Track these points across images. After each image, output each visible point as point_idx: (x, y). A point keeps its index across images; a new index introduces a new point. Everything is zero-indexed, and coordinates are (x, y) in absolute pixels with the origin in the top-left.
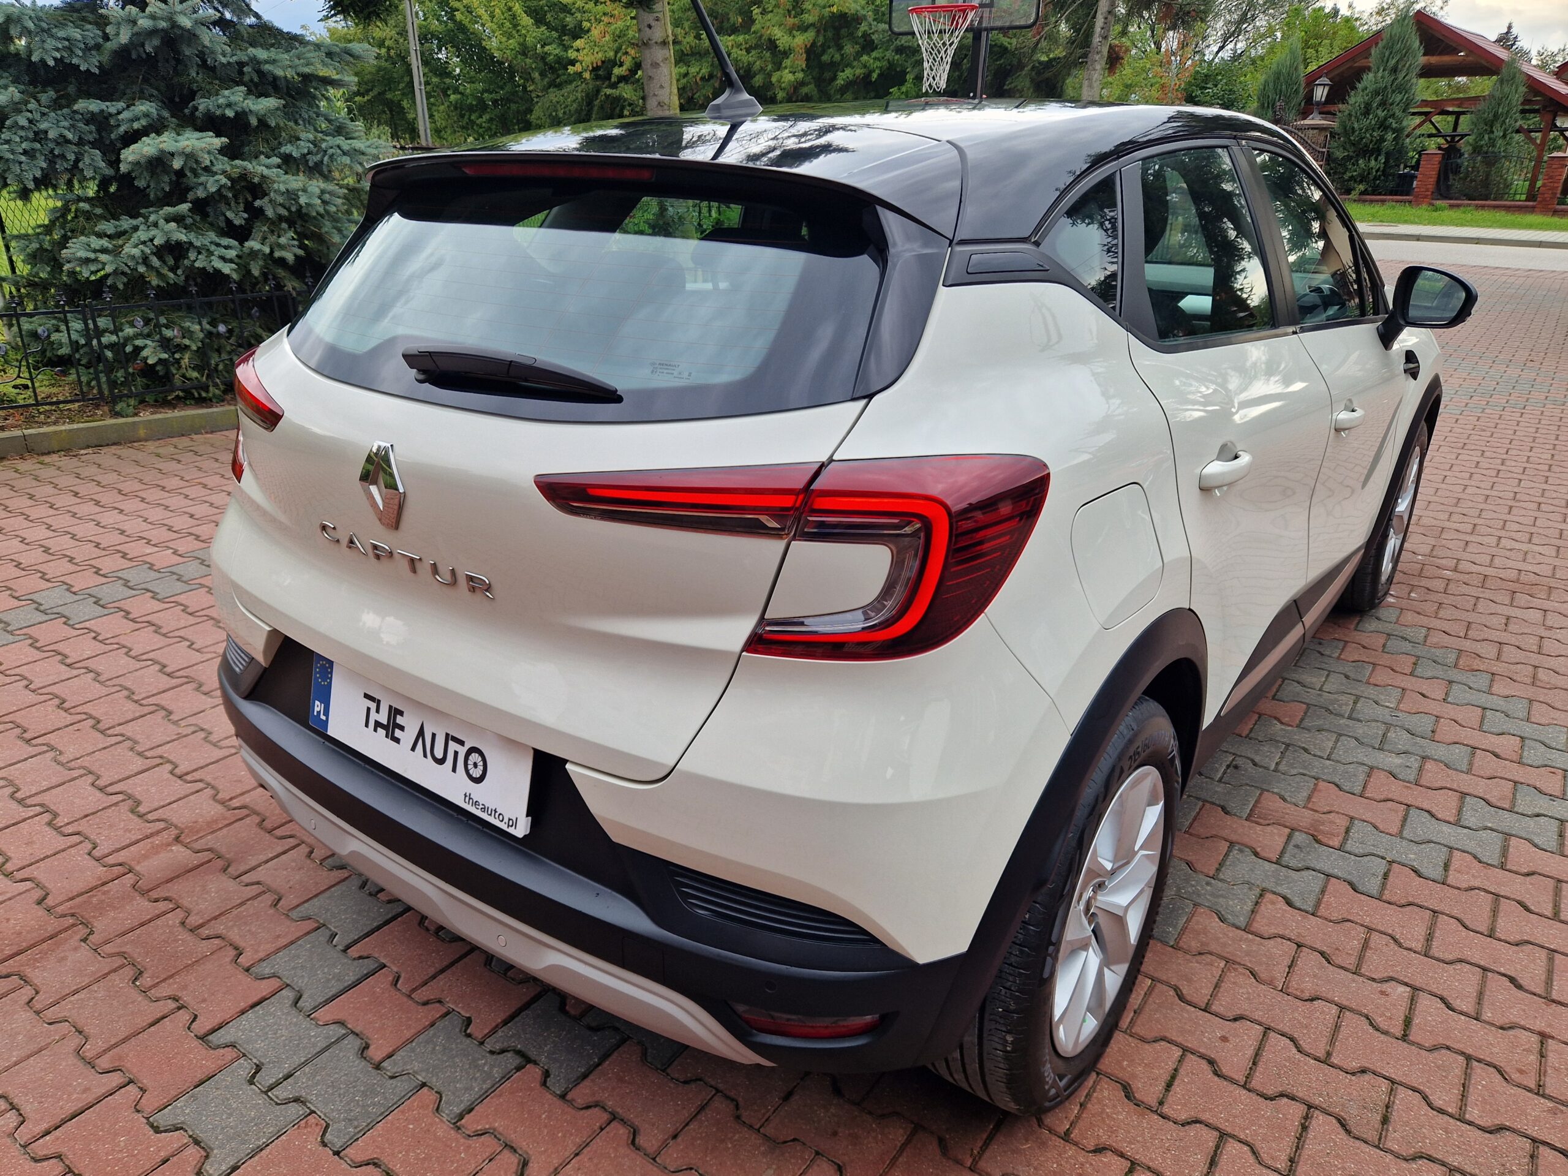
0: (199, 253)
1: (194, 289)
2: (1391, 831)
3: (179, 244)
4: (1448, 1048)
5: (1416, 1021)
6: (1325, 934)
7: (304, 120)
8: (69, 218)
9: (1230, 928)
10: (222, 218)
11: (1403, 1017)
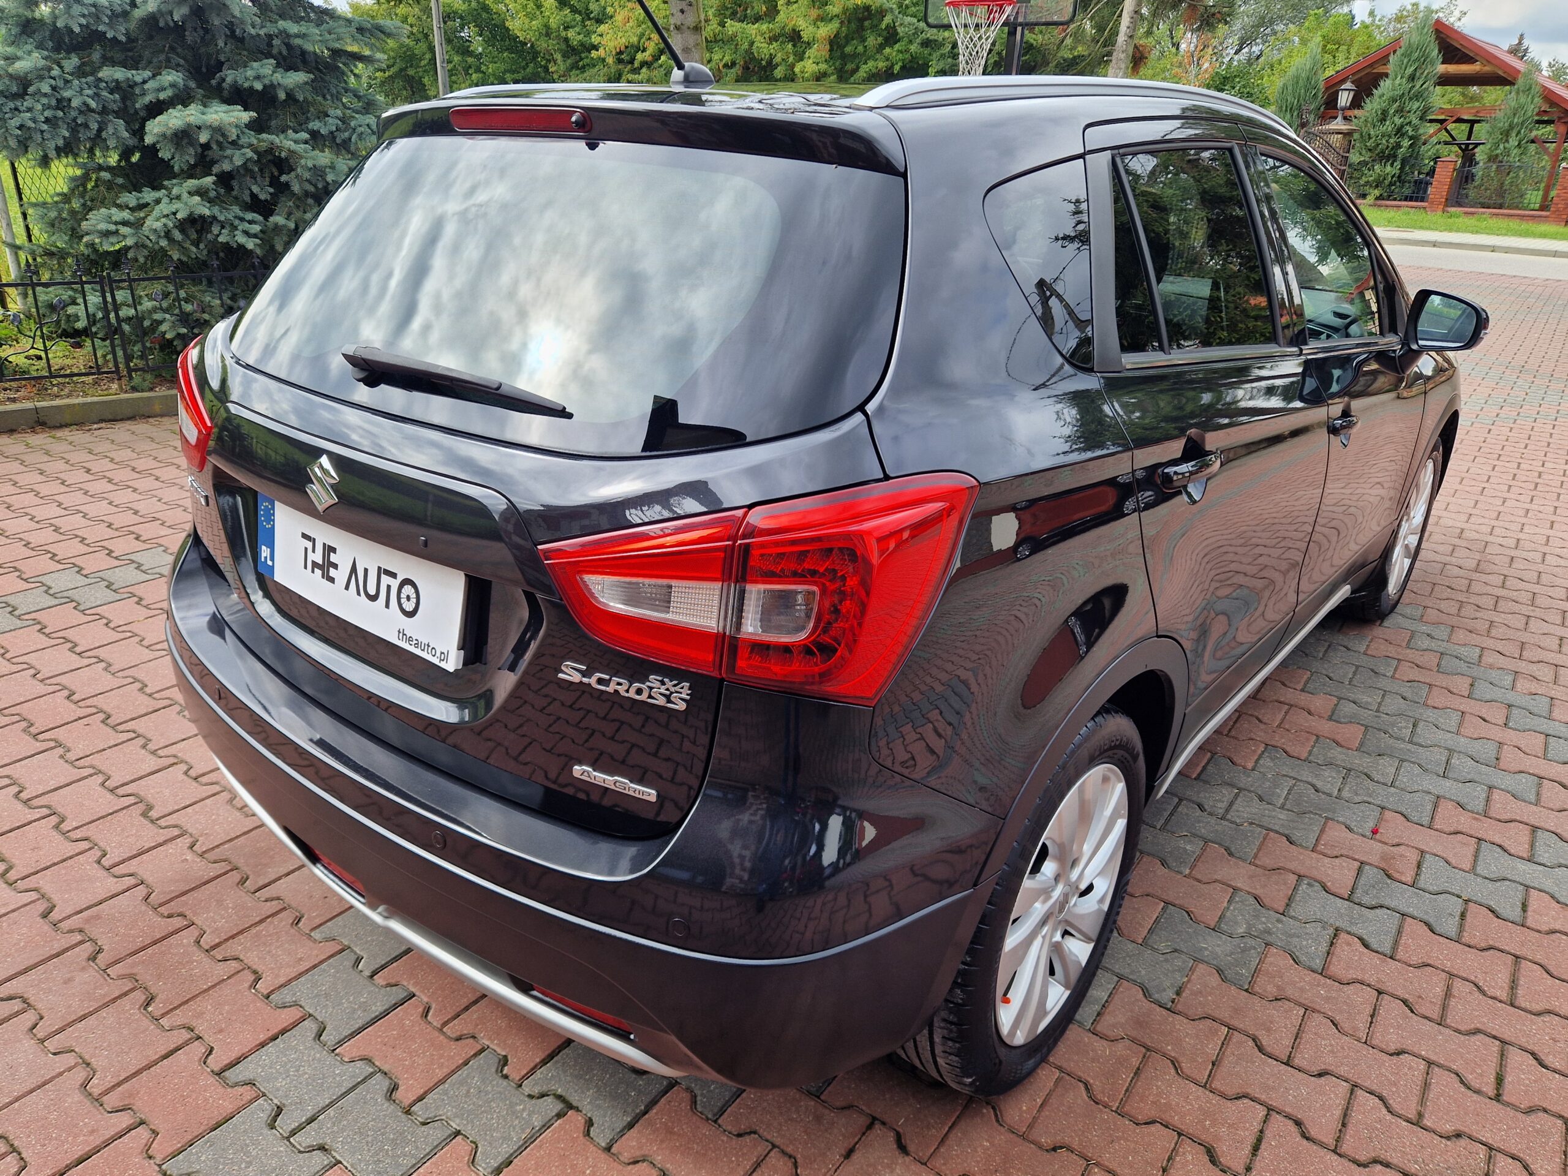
0: (223, 227)
1: (215, 263)
2: (1464, 866)
3: (202, 217)
4: (1545, 1110)
5: (1509, 1079)
6: (1405, 980)
7: (332, 96)
8: (89, 187)
9: (1306, 972)
10: (247, 192)
11: (1494, 1074)
